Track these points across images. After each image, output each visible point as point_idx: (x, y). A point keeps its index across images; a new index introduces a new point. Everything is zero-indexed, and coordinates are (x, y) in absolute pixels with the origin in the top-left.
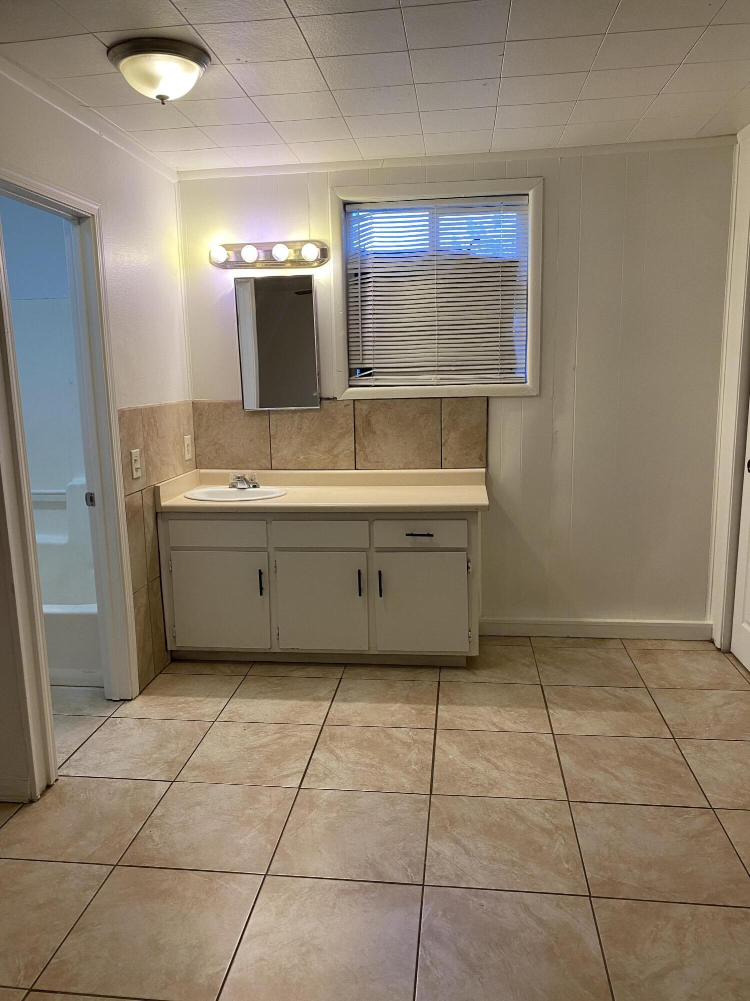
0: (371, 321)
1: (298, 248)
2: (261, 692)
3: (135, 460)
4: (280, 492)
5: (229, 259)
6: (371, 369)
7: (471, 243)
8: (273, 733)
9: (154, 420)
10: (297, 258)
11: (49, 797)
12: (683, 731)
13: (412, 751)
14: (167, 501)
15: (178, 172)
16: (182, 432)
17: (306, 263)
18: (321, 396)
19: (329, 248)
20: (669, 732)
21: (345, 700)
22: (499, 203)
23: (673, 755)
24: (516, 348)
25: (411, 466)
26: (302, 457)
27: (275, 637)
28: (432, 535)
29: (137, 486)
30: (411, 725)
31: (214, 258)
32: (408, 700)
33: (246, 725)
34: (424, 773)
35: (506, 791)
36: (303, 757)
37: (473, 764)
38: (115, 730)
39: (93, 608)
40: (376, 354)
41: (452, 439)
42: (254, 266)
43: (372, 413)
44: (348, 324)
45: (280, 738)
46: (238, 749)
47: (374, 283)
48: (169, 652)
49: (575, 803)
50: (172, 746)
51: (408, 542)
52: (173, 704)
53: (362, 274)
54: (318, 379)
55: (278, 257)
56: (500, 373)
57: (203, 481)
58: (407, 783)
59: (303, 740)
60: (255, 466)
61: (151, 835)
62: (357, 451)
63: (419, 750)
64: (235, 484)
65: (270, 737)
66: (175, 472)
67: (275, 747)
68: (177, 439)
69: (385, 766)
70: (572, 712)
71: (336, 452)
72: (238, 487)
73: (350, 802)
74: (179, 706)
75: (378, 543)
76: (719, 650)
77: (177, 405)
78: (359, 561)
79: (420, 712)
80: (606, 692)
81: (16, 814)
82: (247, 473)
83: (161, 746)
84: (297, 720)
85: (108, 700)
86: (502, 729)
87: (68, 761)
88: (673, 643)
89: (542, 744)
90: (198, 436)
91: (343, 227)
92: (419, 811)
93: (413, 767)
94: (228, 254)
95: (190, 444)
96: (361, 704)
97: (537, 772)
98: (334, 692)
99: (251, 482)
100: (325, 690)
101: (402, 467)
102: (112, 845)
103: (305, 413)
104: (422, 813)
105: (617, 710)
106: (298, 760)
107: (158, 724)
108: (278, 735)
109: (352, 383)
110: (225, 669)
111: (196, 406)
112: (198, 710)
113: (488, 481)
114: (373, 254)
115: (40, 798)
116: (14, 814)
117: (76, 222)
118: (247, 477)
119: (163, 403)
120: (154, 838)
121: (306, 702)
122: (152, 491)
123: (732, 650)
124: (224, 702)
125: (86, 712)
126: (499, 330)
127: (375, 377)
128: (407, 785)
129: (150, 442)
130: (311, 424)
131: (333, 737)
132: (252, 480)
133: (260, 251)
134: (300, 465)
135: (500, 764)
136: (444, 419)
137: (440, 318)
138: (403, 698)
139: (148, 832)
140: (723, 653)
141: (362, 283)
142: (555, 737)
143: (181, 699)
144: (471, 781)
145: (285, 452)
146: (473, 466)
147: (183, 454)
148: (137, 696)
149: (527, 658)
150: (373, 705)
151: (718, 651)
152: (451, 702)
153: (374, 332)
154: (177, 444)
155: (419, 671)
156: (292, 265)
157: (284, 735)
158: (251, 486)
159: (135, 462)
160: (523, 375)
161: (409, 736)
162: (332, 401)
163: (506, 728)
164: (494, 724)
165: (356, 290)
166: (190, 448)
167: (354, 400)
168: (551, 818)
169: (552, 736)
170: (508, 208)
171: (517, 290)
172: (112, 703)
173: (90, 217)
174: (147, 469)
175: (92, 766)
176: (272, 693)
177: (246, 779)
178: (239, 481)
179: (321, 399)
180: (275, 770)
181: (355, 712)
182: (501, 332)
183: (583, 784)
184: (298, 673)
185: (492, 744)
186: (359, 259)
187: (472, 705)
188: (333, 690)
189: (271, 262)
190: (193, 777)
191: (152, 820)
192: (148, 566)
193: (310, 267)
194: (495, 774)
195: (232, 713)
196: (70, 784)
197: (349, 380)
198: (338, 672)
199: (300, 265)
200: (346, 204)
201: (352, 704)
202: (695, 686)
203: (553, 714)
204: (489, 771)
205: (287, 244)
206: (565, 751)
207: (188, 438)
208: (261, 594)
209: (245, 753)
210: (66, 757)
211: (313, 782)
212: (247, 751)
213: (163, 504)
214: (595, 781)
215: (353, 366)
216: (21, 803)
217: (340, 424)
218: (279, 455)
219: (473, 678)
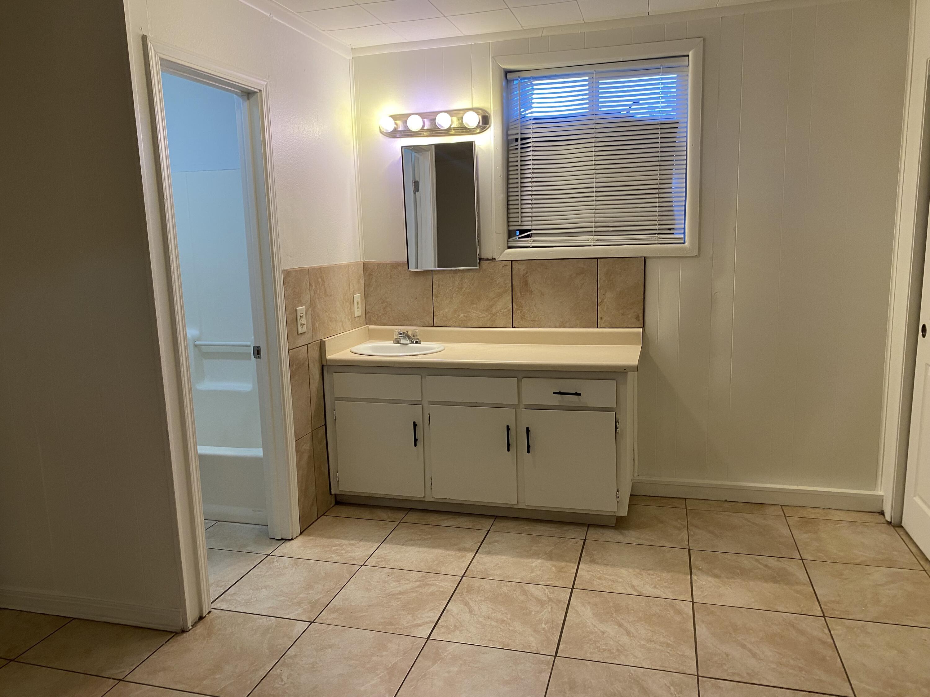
0: (530, 184)
1: (461, 116)
2: (411, 540)
3: (301, 317)
4: (438, 348)
5: (398, 128)
6: (529, 230)
7: (630, 106)
8: (414, 580)
9: (322, 279)
10: (459, 126)
11: (200, 629)
12: (836, 610)
13: (545, 609)
14: (331, 355)
15: (352, 49)
16: (352, 290)
17: (469, 130)
18: (480, 256)
19: (490, 115)
20: (820, 609)
21: (489, 553)
22: (658, 65)
23: (821, 635)
24: (675, 209)
25: (567, 325)
26: (462, 315)
27: (428, 486)
28: (580, 394)
29: (302, 341)
30: (549, 583)
31: (383, 128)
32: (550, 557)
33: (390, 571)
34: (553, 634)
35: (633, 659)
36: (437, 607)
37: (602, 627)
38: (271, 568)
39: (258, 452)
40: (534, 217)
41: (609, 299)
42: (421, 134)
43: (529, 273)
44: (508, 188)
45: (419, 586)
46: (379, 594)
47: (533, 148)
48: (333, 496)
49: (704, 679)
50: (319, 587)
51: (556, 400)
52: (328, 546)
53: (522, 139)
54: (478, 241)
55: (442, 125)
56: (658, 234)
57: (372, 336)
58: (534, 642)
59: (442, 590)
60: (419, 323)
61: (281, 674)
62: (514, 309)
63: (552, 608)
64: (398, 340)
65: (410, 585)
66: (343, 328)
67: (414, 595)
68: (346, 297)
69: (515, 622)
70: (717, 580)
71: (494, 310)
72: (401, 343)
73: (474, 657)
74: (333, 548)
75: (526, 400)
76: (890, 523)
77: (347, 266)
78: (508, 417)
79: (560, 570)
80: (757, 560)
81: (167, 643)
82: (410, 330)
83: (309, 587)
84: (439, 569)
85: (271, 538)
86: (641, 592)
87: (224, 594)
88: (839, 513)
89: (679, 612)
90: (368, 294)
91: (504, 95)
92: (540, 672)
93: (543, 626)
94: (396, 124)
95: (360, 302)
96: (504, 557)
97: (669, 642)
98: (479, 544)
99: (413, 338)
100: (471, 541)
101: (557, 325)
102: (244, 680)
103: (465, 274)
104: (543, 674)
105: (766, 581)
106: (432, 610)
107: (310, 564)
108: (418, 583)
109: (510, 244)
110: (383, 514)
111: (366, 266)
112: (350, 553)
113: (645, 341)
114: (533, 119)
115: (191, 629)
116: (165, 643)
117: (246, 97)
118: (410, 334)
119: (333, 263)
120: (282, 677)
121: (452, 553)
122: (319, 346)
123: (903, 524)
124: (374, 547)
125: (249, 549)
126: (657, 191)
127: (533, 238)
128: (533, 644)
129: (317, 300)
130: (471, 284)
131: (470, 590)
132: (414, 336)
133: (425, 120)
134: (460, 322)
135: (632, 630)
136: (600, 278)
137: (598, 180)
138: (546, 554)
139: (278, 671)
140: (894, 527)
141: (521, 148)
142: (695, 605)
143: (336, 541)
144: (598, 645)
145: (446, 310)
146: (629, 326)
147: (353, 311)
148: (297, 537)
149: (679, 520)
150: (515, 560)
151: (888, 524)
152: (593, 561)
153: (532, 195)
154: (346, 302)
155: (566, 528)
156: (456, 132)
157: (424, 583)
158: (414, 342)
159: (300, 319)
160: (682, 236)
161: (545, 594)
162: (491, 262)
163: (644, 592)
164: (633, 587)
165: (516, 156)
166: (360, 305)
167: (512, 261)
168: (676, 693)
169: (691, 604)
170: (667, 70)
171: (677, 151)
172: (274, 540)
173: (257, 92)
174: (313, 325)
175: (243, 601)
176: (421, 541)
177: (380, 625)
178: (401, 337)
179: (480, 259)
180: (408, 619)
181: (496, 566)
182: (660, 193)
183: (716, 659)
184: (449, 522)
185: (628, 608)
186: (519, 125)
187: (613, 566)
188: (479, 542)
189: (436, 131)
190: (331, 619)
191: (285, 659)
192: (313, 415)
193: (472, 134)
194: (625, 639)
195: (379, 558)
196: (220, 617)
197: (508, 241)
198: (487, 524)
199: (463, 132)
200: (507, 72)
201: (494, 557)
202: (857, 561)
203: (696, 580)
204: (619, 637)
205: (451, 113)
206: (703, 622)
207: (358, 297)
208: (415, 445)
209: (384, 599)
210: (223, 590)
211: (443, 633)
212: (386, 597)
213: (329, 357)
214: (730, 657)
215: (511, 228)
216: (174, 632)
217: (499, 283)
218: (441, 313)
219: (620, 538)
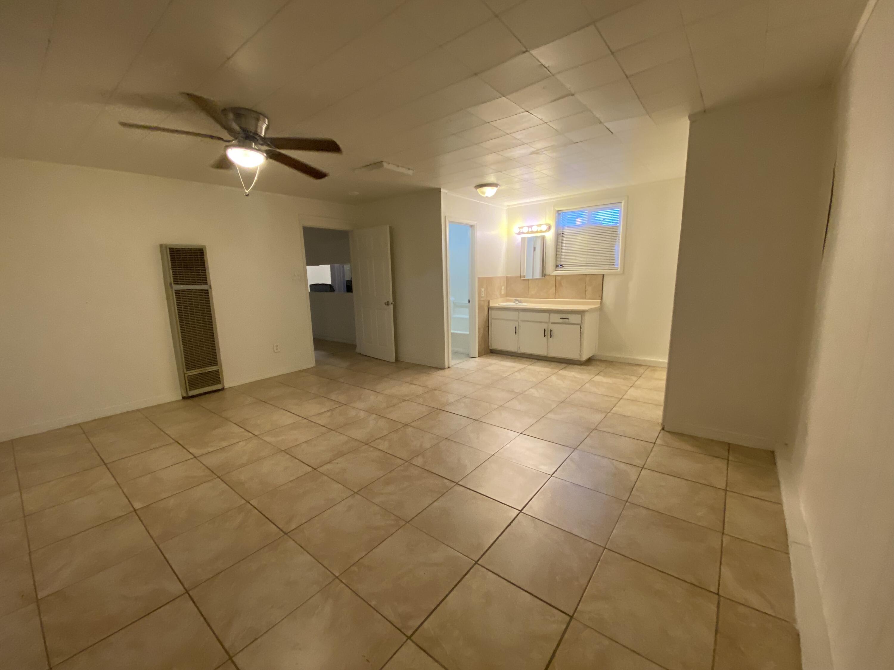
1: (541, 227)
6: (562, 265)
7: (602, 221)
9: (491, 281)
10: (540, 230)
14: (492, 304)
16: (501, 285)
17: (543, 231)
18: (546, 274)
19: (551, 226)
24: (615, 257)
25: (574, 298)
26: (538, 294)
27: (519, 348)
28: (569, 319)
29: (482, 299)
31: (515, 232)
39: (468, 333)
40: (565, 260)
41: (589, 289)
42: (527, 233)
43: (561, 280)
44: (556, 250)
47: (566, 237)
48: (489, 349)
50: (481, 366)
51: (561, 321)
53: (563, 234)
55: (534, 230)
56: (609, 266)
60: (523, 297)
62: (555, 293)
64: (515, 302)
66: (497, 297)
68: (499, 287)
71: (549, 293)
75: (551, 321)
77: (500, 277)
78: (545, 326)
82: (519, 299)
90: (507, 287)
91: (557, 219)
94: (520, 230)
95: (504, 289)
103: (540, 280)
109: (557, 270)
111: (507, 277)
113: (601, 302)
115: (446, 369)
116: (439, 371)
117: (469, 228)
118: (519, 300)
119: (495, 276)
122: (488, 301)
125: (462, 356)
126: (609, 251)
127: (564, 268)
129: (489, 287)
130: (541, 283)
133: (529, 229)
134: (536, 296)
136: (587, 281)
137: (588, 247)
141: (562, 237)
145: (532, 293)
146: (596, 299)
147: (501, 292)
148: (477, 357)
154: (499, 289)
156: (539, 232)
158: (520, 303)
159: (482, 293)
160: (617, 267)
162: (549, 276)
165: (560, 239)
166: (504, 291)
167: (556, 276)
171: (617, 236)
172: (469, 357)
173: (472, 225)
174: (487, 295)
175: (460, 366)
182: (610, 253)
186: (562, 229)
189: (532, 232)
192: (484, 323)
193: (545, 233)
197: (555, 269)
199: (541, 232)
200: (558, 211)
205: (537, 226)
207: (503, 287)
208: (515, 334)
210: (455, 364)
215: (557, 264)
216: (441, 368)
217: (551, 284)
218: (530, 293)
